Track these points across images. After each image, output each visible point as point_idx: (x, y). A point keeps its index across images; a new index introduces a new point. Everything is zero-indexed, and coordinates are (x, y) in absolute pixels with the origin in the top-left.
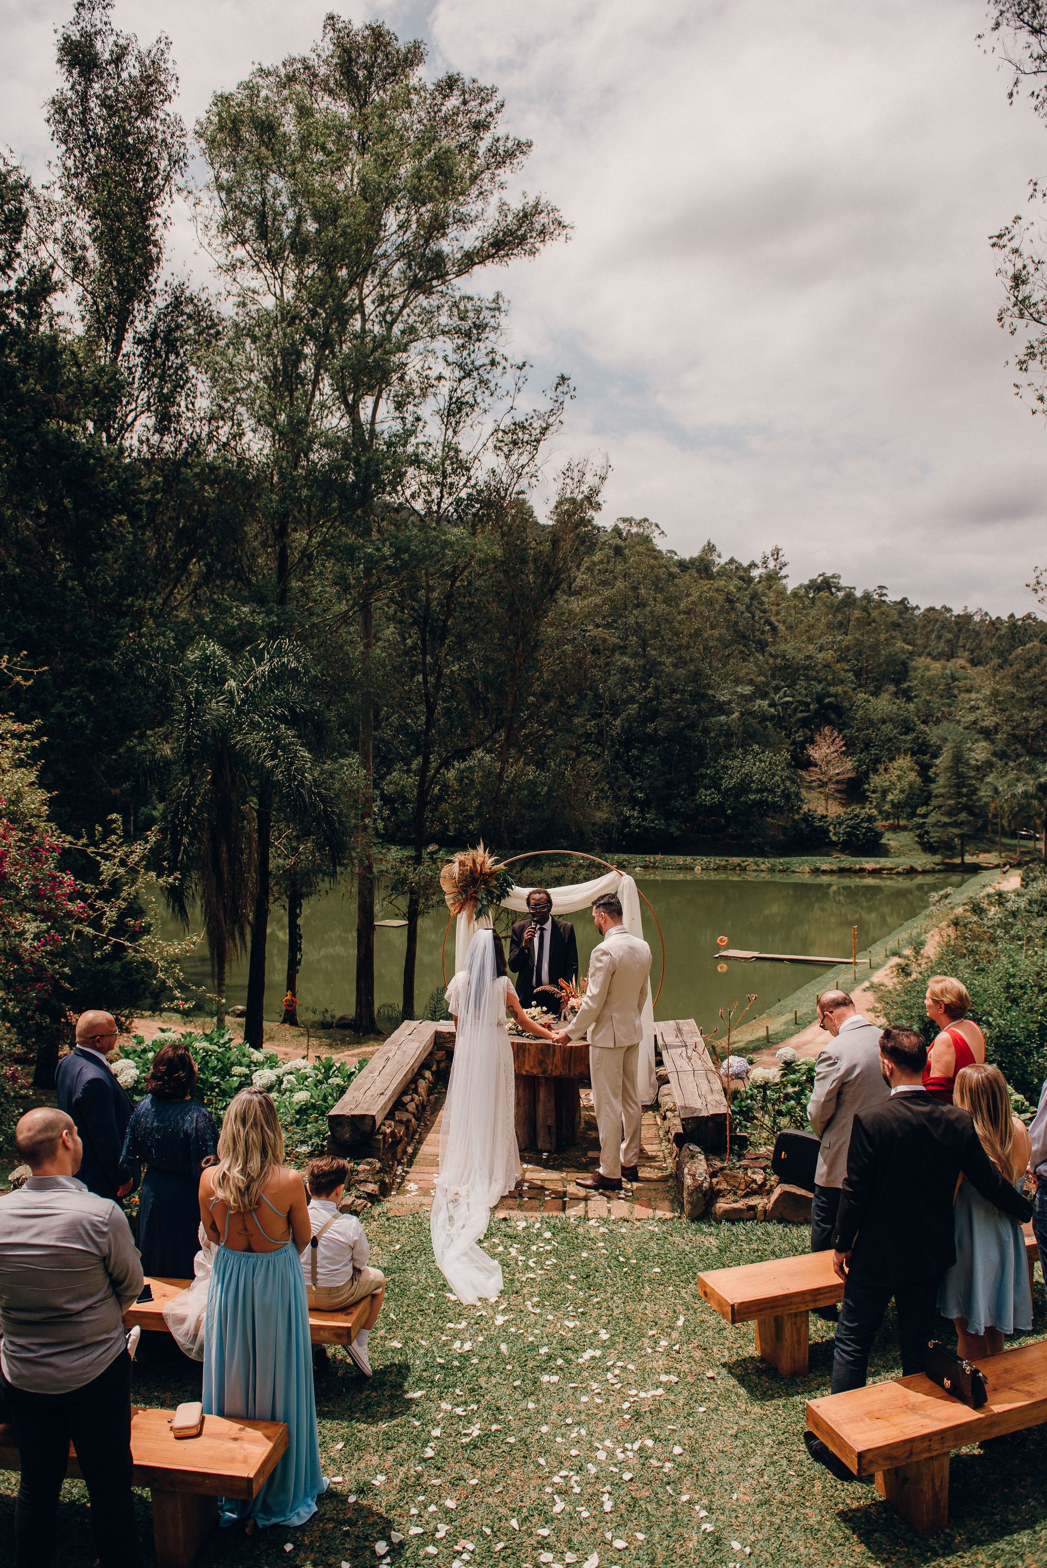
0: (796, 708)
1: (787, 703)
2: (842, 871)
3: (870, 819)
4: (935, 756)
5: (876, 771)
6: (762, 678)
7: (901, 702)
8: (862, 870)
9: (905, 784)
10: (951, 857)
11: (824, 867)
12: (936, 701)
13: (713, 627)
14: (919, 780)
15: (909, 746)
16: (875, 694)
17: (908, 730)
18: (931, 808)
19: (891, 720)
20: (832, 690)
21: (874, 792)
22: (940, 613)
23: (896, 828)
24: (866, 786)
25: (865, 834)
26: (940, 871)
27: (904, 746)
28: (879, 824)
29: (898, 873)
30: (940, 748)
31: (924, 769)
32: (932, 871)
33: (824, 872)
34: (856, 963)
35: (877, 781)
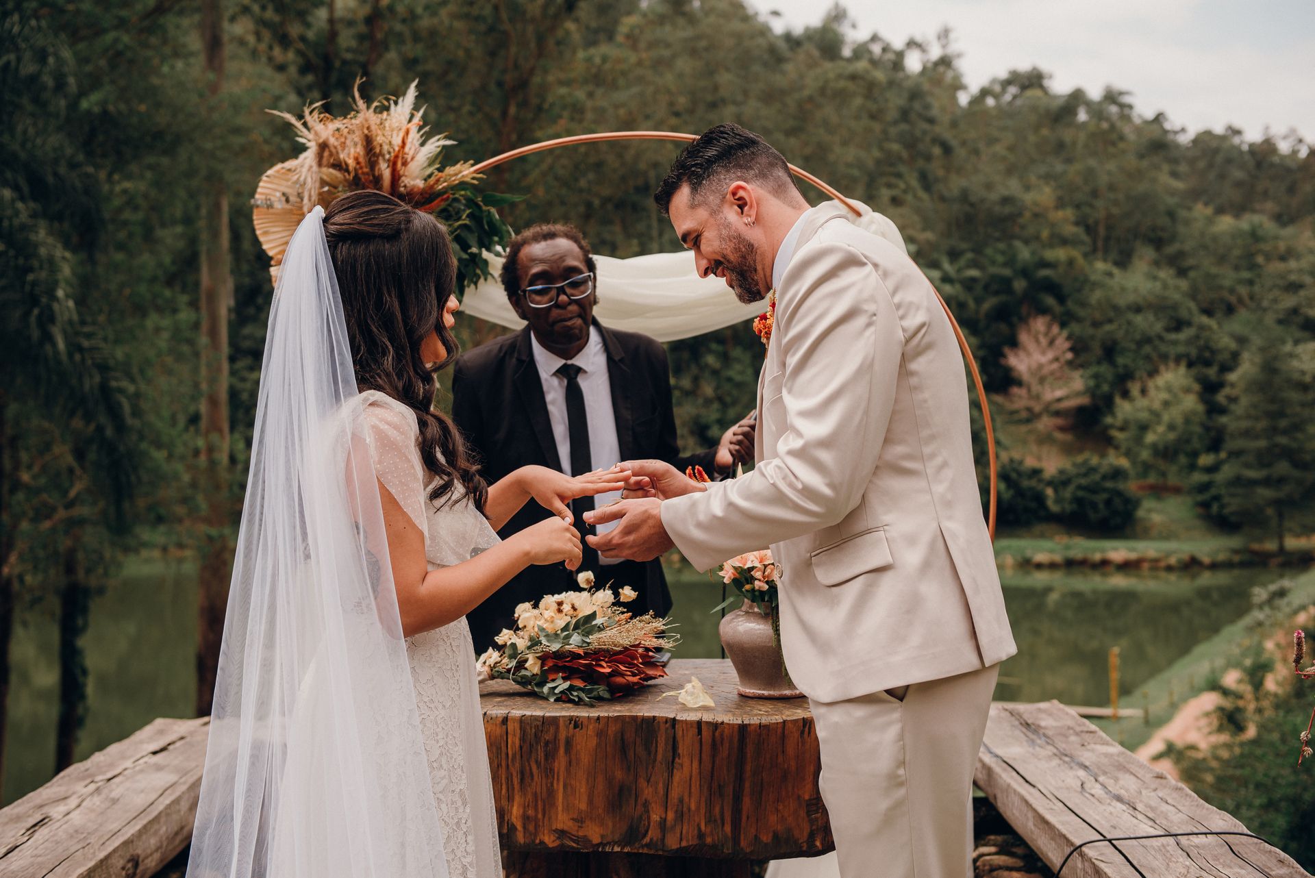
0: (986, 287)
1: (973, 280)
2: (1071, 565)
3: (1117, 474)
4: (1225, 368)
5: (1126, 394)
6: (929, 236)
7: (1165, 274)
8: (1105, 563)
9: (1174, 414)
10: (1260, 540)
11: (1040, 557)
12: (1228, 276)
13: (845, 143)
14: (1200, 408)
15: (1181, 349)
16: (1123, 262)
17: (1179, 325)
18: (1223, 455)
19: (1150, 306)
20: (1051, 254)
21: (1122, 429)
22: (1223, 138)
23: (1159, 491)
24: (1109, 420)
25: (1108, 503)
26: (1243, 565)
27: (1173, 351)
28: (1131, 487)
29: (1169, 569)
30: (1235, 356)
31: (1209, 389)
32: (1227, 565)
33: (1039, 566)
34: (1116, 718)
35: (1124, 409)
